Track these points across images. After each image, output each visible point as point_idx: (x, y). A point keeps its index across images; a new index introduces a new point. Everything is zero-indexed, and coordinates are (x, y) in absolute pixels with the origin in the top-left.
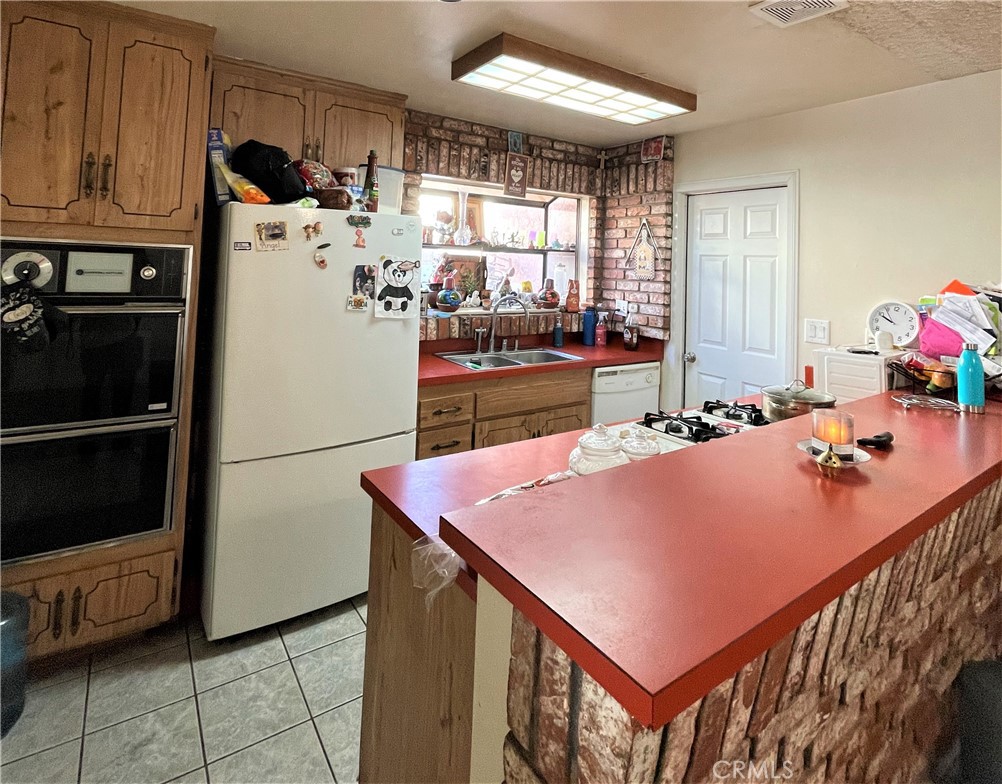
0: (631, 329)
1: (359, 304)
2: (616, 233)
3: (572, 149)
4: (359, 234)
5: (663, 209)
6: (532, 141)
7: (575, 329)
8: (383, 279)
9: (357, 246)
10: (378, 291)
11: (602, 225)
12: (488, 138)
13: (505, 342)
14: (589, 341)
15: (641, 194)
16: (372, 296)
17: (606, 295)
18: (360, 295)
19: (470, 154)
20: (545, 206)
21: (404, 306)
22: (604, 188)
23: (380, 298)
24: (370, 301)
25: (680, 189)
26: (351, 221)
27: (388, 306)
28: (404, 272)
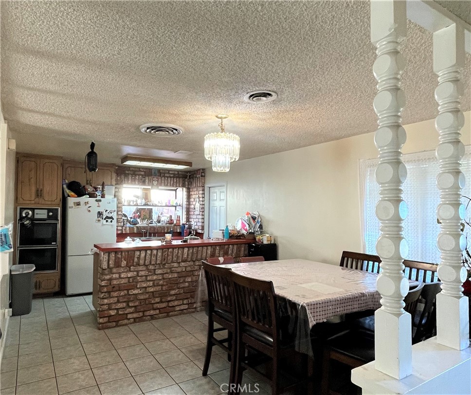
1: (99, 221)
2: (192, 200)
3: (177, 173)
4: (98, 204)
5: (201, 192)
6: (161, 171)
7: (178, 231)
8: (105, 215)
9: (98, 206)
10: (104, 217)
11: (189, 197)
12: (145, 172)
13: (152, 235)
15: (197, 187)
16: (102, 219)
17: (190, 220)
18: (99, 219)
19: (139, 178)
20: (176, 190)
21: (111, 221)
22: (188, 185)
23: (105, 219)
24: (102, 220)
25: (207, 186)
26: (96, 201)
27: (107, 221)
28: (111, 213)
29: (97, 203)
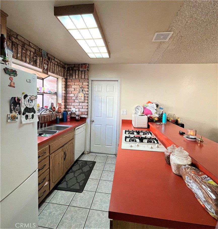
0: (78, 116)
1: (14, 118)
2: (71, 89)
3: (59, 62)
4: (11, 79)
5: (87, 84)
6: (49, 56)
7: (61, 117)
8: (24, 104)
9: (10, 86)
10: (22, 110)
11: (66, 87)
12: (35, 50)
13: (43, 125)
14: (65, 120)
15: (80, 79)
16: (20, 113)
17: (67, 107)
18: (14, 114)
20: (43, 79)
21: (33, 116)
22: (67, 76)
23: (23, 114)
24: (19, 116)
25: (90, 79)
26: (6, 70)
27: (27, 117)
28: (32, 100)
29: (7, 76)
